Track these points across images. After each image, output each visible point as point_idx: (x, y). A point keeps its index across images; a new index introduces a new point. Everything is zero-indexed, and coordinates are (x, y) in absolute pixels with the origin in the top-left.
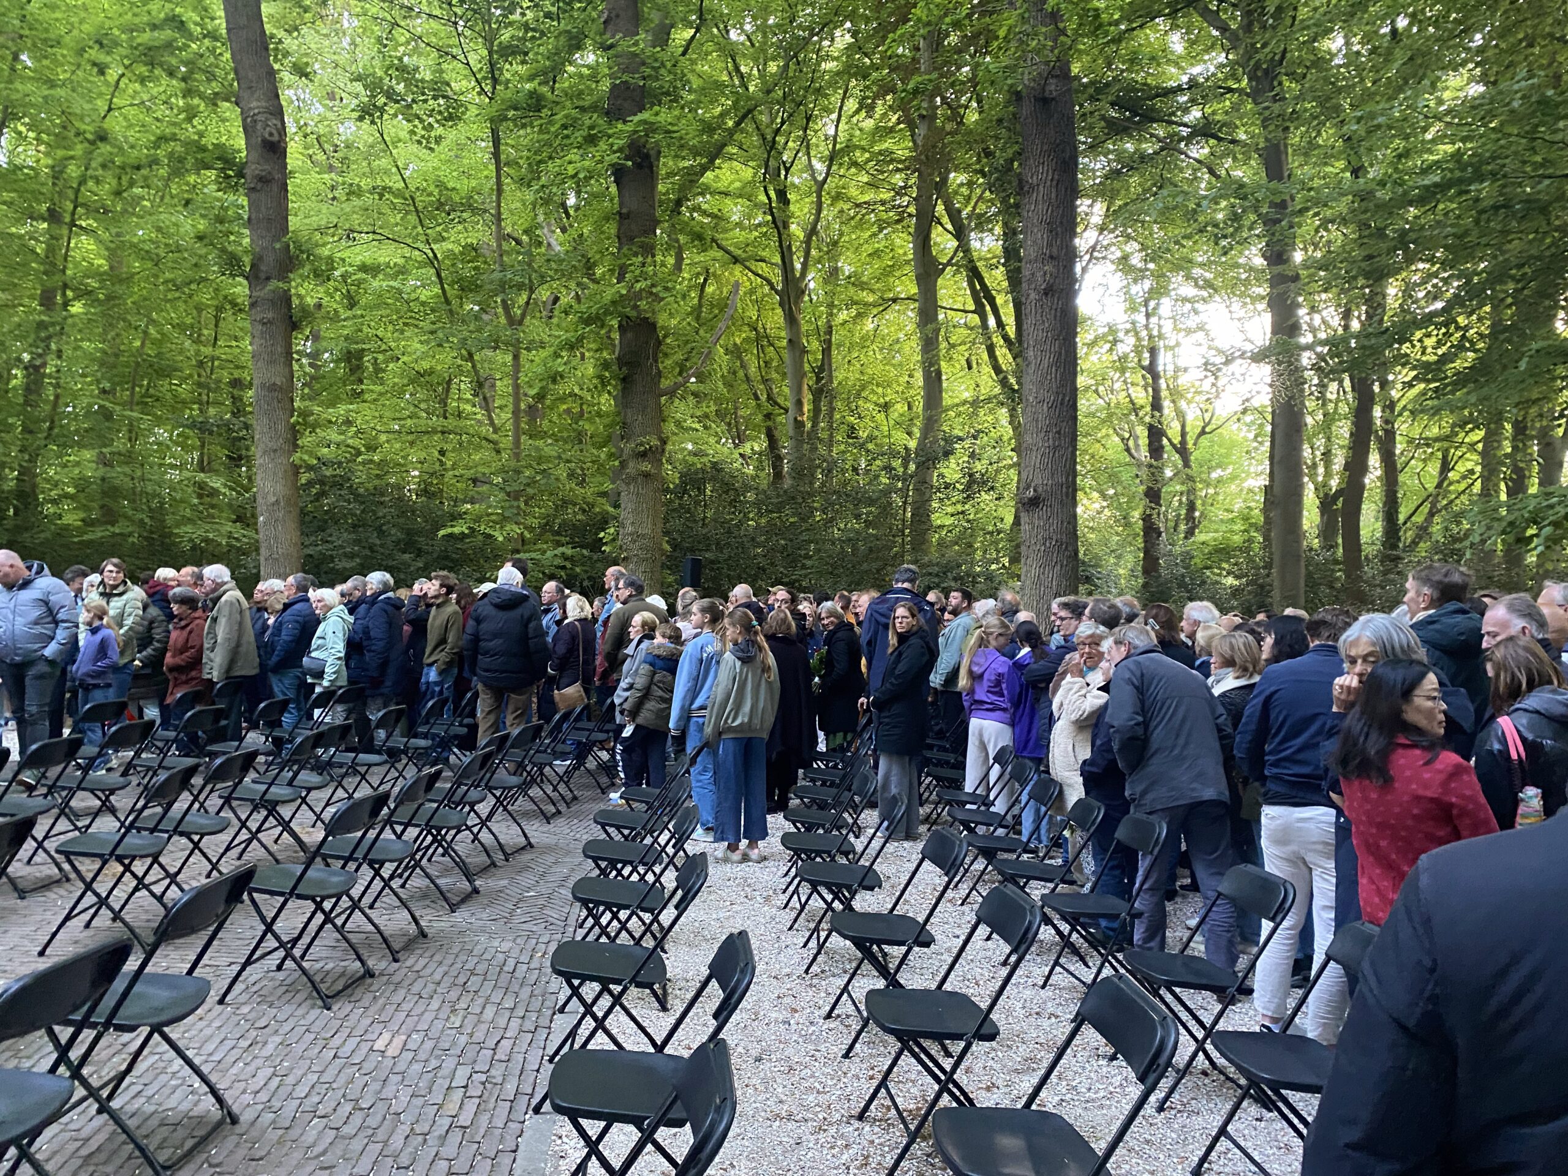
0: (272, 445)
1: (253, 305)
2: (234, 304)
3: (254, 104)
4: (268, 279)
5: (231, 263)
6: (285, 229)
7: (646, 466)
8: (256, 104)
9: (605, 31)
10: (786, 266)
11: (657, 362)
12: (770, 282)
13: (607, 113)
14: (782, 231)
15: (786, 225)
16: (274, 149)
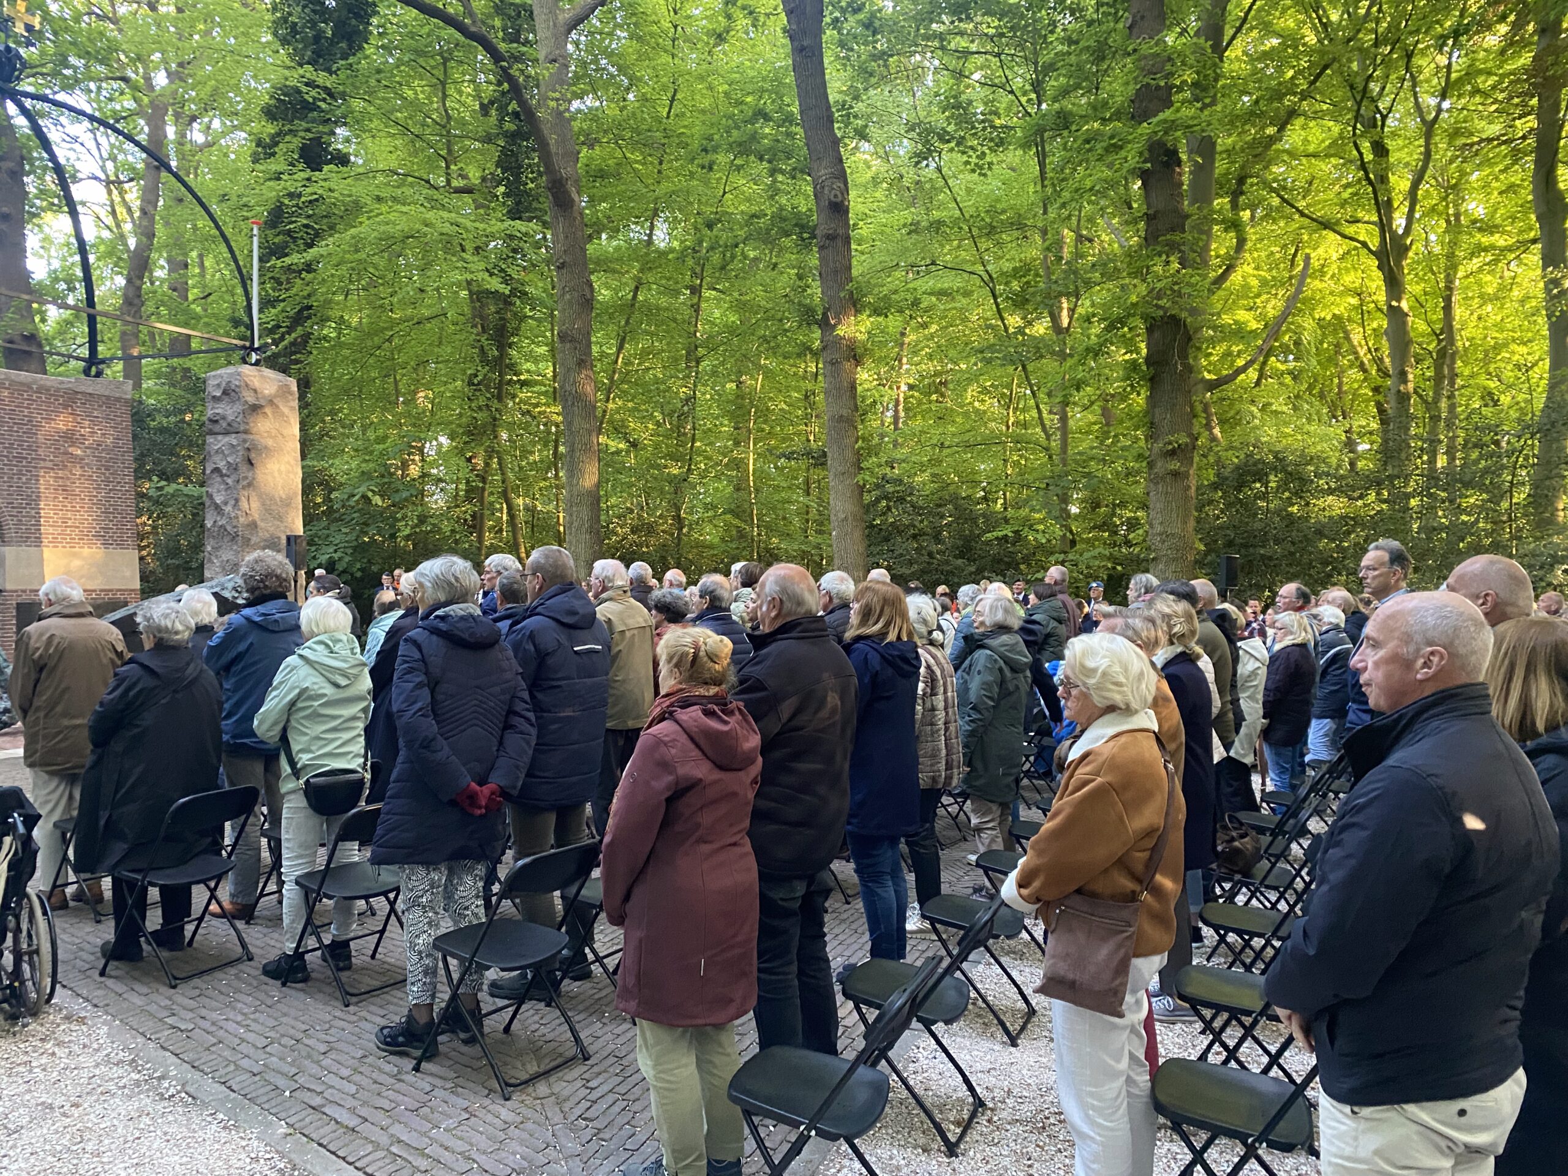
0: (841, 469)
1: (825, 348)
3: (823, 173)
5: (807, 315)
6: (849, 278)
7: (1174, 465)
9: (1130, 36)
10: (1384, 225)
11: (1186, 357)
12: (1364, 244)
13: (1133, 117)
14: (1378, 186)
15: (1383, 179)
16: (838, 209)
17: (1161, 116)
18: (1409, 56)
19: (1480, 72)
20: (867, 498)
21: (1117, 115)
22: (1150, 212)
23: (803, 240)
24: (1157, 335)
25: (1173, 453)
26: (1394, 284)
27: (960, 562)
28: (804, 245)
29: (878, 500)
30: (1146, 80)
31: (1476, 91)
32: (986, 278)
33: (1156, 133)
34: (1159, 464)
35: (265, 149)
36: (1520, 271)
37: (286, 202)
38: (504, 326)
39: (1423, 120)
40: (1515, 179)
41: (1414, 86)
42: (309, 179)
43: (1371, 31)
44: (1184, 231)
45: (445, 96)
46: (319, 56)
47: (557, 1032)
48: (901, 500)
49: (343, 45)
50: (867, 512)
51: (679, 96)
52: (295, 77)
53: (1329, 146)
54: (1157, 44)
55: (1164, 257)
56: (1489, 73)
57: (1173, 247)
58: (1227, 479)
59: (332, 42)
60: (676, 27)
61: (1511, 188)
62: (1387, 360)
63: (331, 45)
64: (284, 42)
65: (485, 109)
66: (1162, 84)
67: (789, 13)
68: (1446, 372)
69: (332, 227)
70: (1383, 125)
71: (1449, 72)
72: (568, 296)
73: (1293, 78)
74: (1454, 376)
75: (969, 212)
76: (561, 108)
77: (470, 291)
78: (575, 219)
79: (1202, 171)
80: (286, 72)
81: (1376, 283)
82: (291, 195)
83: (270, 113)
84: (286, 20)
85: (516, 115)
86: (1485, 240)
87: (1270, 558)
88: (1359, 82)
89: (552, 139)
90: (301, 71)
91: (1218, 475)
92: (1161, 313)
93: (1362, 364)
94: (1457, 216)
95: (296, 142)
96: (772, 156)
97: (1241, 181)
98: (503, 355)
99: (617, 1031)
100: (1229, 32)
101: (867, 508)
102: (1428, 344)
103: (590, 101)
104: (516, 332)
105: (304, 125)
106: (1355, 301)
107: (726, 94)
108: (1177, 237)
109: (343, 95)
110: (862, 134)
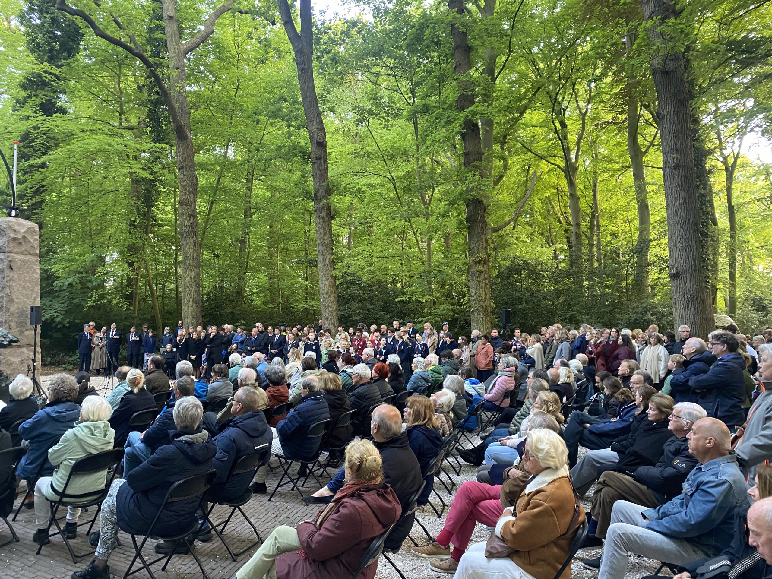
0: (325, 269)
1: (316, 211)
2: (309, 211)
3: (313, 127)
4: (321, 199)
5: (307, 195)
6: (327, 177)
7: (480, 268)
8: (314, 128)
9: (454, 73)
10: (567, 158)
11: (484, 218)
12: (559, 167)
13: (457, 108)
14: (563, 141)
15: (565, 137)
16: (322, 145)
17: (470, 109)
18: (574, 85)
19: (603, 93)
20: (338, 283)
21: (450, 107)
22: (467, 151)
23: (304, 159)
24: (471, 208)
25: (479, 262)
26: (571, 184)
27: (383, 313)
28: (305, 161)
29: (342, 284)
30: (462, 92)
31: (602, 101)
32: (391, 178)
33: (468, 116)
34: (473, 267)
35: (20, 103)
36: (623, 179)
37: (32, 131)
38: (149, 197)
39: (580, 112)
40: (620, 140)
41: (576, 97)
42: (45, 120)
43: (557, 73)
44: (481, 161)
45: (119, 82)
46: (52, 59)
47: (191, 569)
48: (354, 283)
49: (65, 54)
50: (338, 289)
51: (240, 87)
52: (38, 69)
53: (542, 122)
54: (467, 76)
55: (473, 173)
56: (607, 94)
57: (477, 168)
58: (503, 273)
59: (59, 52)
60: (239, 54)
61: (618, 144)
62: (570, 218)
63: (58, 54)
64: (32, 51)
65: (140, 88)
66: (470, 94)
67: (296, 52)
68: (595, 223)
69: (57, 145)
70: (564, 114)
71: (590, 92)
72: (184, 183)
73: (525, 92)
74: (599, 226)
75: (382, 148)
76: (182, 91)
77: (132, 179)
78: (188, 145)
79: (488, 132)
80: (34, 66)
81: (564, 183)
82: (36, 128)
83: (24, 87)
84: (34, 41)
85: (157, 93)
86: (609, 166)
87: (524, 310)
88: (553, 94)
89: (177, 106)
90: (42, 66)
91: (499, 271)
92: (472, 197)
93: (559, 220)
94: (596, 155)
95: (38, 101)
96: (288, 119)
97: (505, 137)
98: (149, 211)
99: (224, 565)
100: (497, 71)
101: (337, 287)
102: (587, 210)
103: (195, 88)
104: (156, 200)
105: (43, 93)
106: (556, 191)
107: (264, 88)
108: (478, 163)
109: (64, 79)
110: (332, 110)
